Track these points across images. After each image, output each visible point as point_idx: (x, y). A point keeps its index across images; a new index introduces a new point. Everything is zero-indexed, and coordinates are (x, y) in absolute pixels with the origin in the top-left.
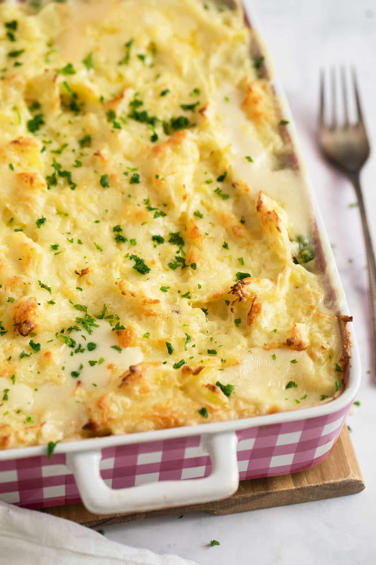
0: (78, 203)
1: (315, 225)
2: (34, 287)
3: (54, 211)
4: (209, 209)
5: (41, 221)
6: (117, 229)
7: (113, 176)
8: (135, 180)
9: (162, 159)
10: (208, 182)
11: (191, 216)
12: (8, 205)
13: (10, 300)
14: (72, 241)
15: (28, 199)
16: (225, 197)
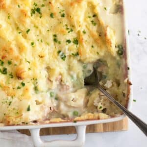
0: (42, 23)
1: (125, 40)
2: (24, 61)
3: (33, 26)
4: (88, 29)
5: (28, 31)
6: (55, 36)
7: (55, 14)
8: (63, 16)
9: (73, 8)
10: (89, 17)
11: (82, 33)
12: (17, 22)
13: (15, 65)
14: (38, 40)
15: (24, 22)
16: (95, 24)
